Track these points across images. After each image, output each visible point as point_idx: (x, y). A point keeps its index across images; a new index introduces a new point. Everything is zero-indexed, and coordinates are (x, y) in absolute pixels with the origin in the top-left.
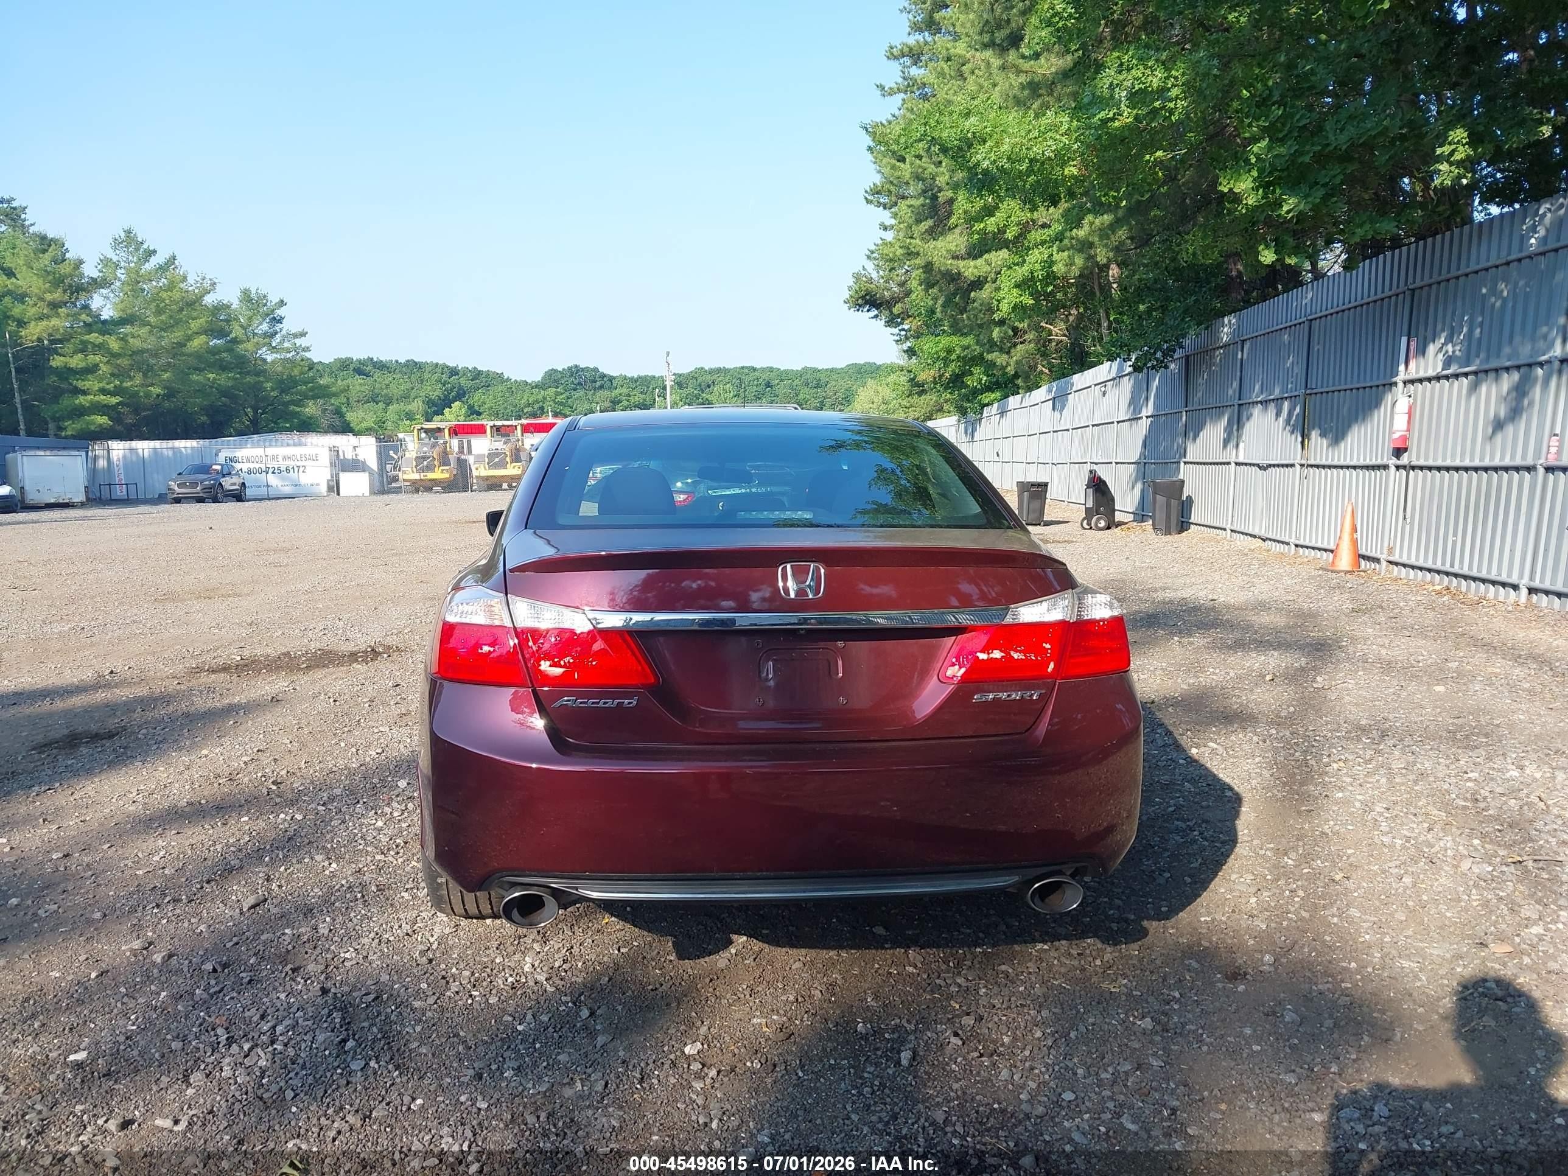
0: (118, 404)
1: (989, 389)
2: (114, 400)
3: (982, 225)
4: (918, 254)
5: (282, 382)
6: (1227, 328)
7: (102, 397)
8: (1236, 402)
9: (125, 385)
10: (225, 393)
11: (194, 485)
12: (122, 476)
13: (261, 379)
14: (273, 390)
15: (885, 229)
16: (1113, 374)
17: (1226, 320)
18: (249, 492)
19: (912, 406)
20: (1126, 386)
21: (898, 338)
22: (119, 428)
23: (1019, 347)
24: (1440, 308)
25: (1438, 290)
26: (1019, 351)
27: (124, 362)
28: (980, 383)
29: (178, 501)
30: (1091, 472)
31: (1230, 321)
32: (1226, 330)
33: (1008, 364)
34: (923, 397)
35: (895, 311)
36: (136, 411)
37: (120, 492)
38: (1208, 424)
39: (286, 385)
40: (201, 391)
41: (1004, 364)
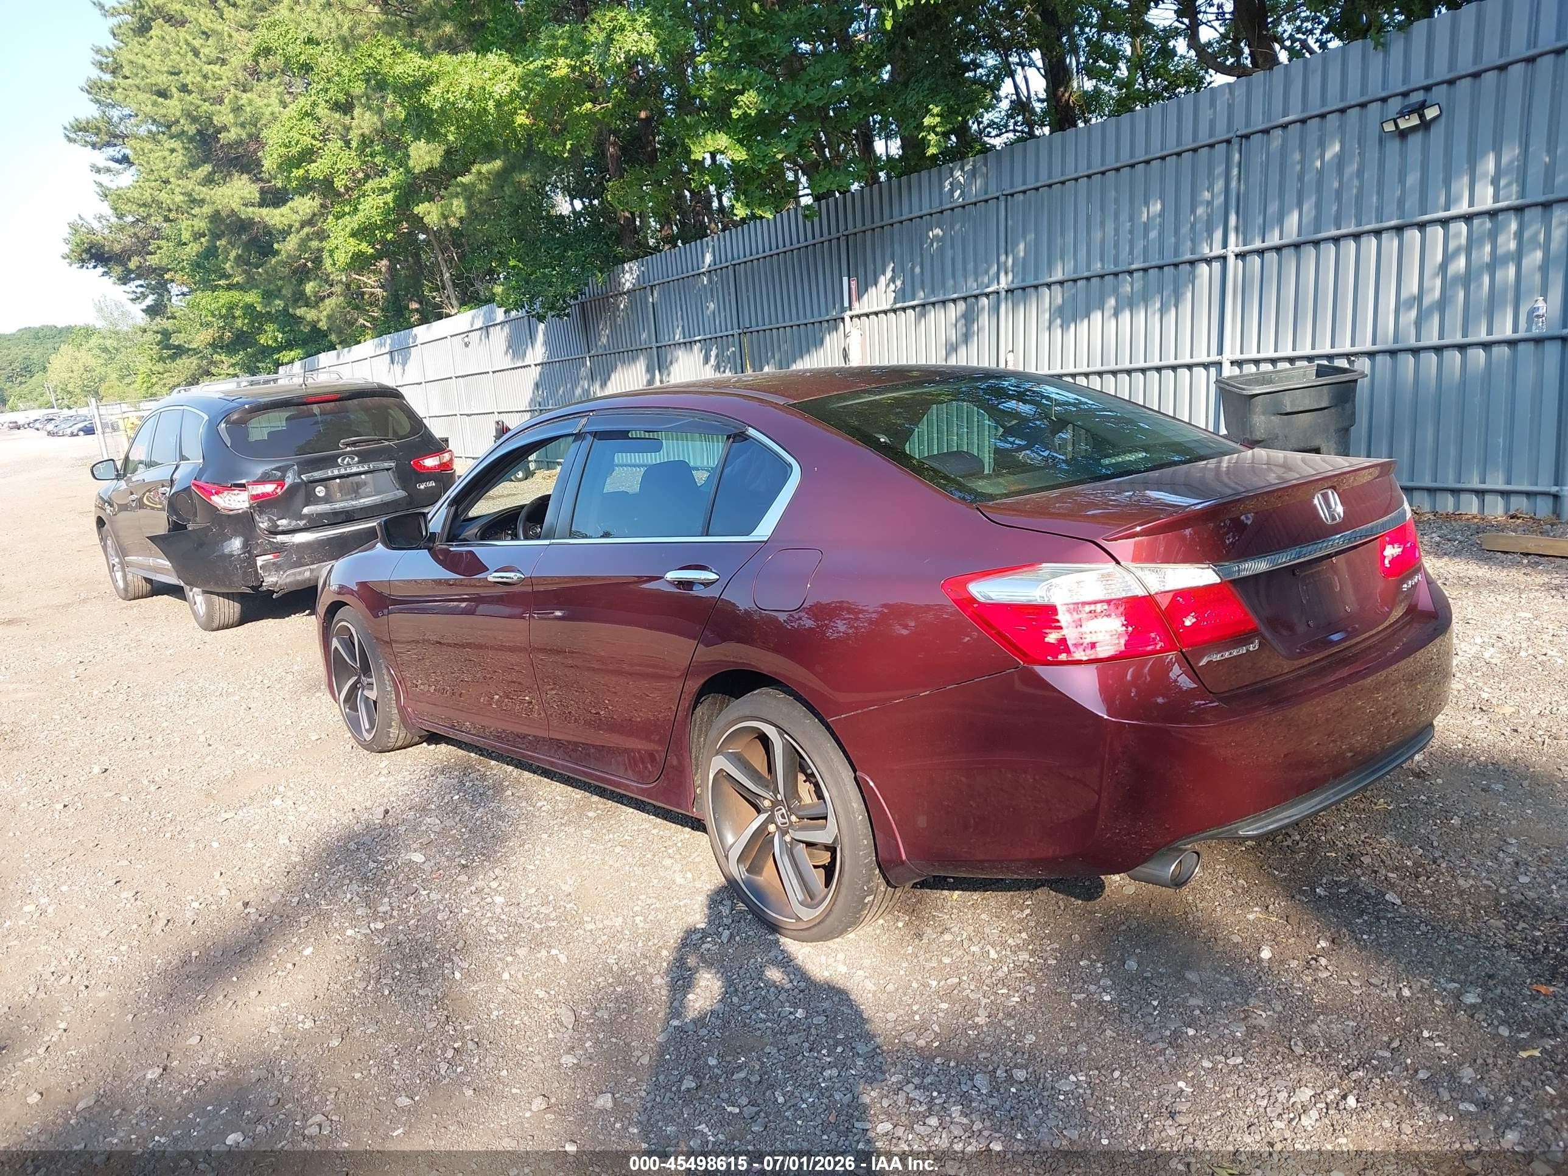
1: (289, 346)
3: (301, 172)
4: (203, 201)
6: (629, 276)
8: (654, 345)
15: (98, 171)
16: (479, 324)
17: (626, 267)
19: (166, 371)
20: (499, 337)
21: (133, 296)
23: (327, 301)
24: (878, 253)
25: (873, 236)
26: (330, 304)
28: (276, 340)
30: (497, 423)
31: (630, 268)
32: (627, 276)
33: (319, 320)
34: (178, 361)
35: (132, 265)
38: (619, 367)
41: (315, 319)
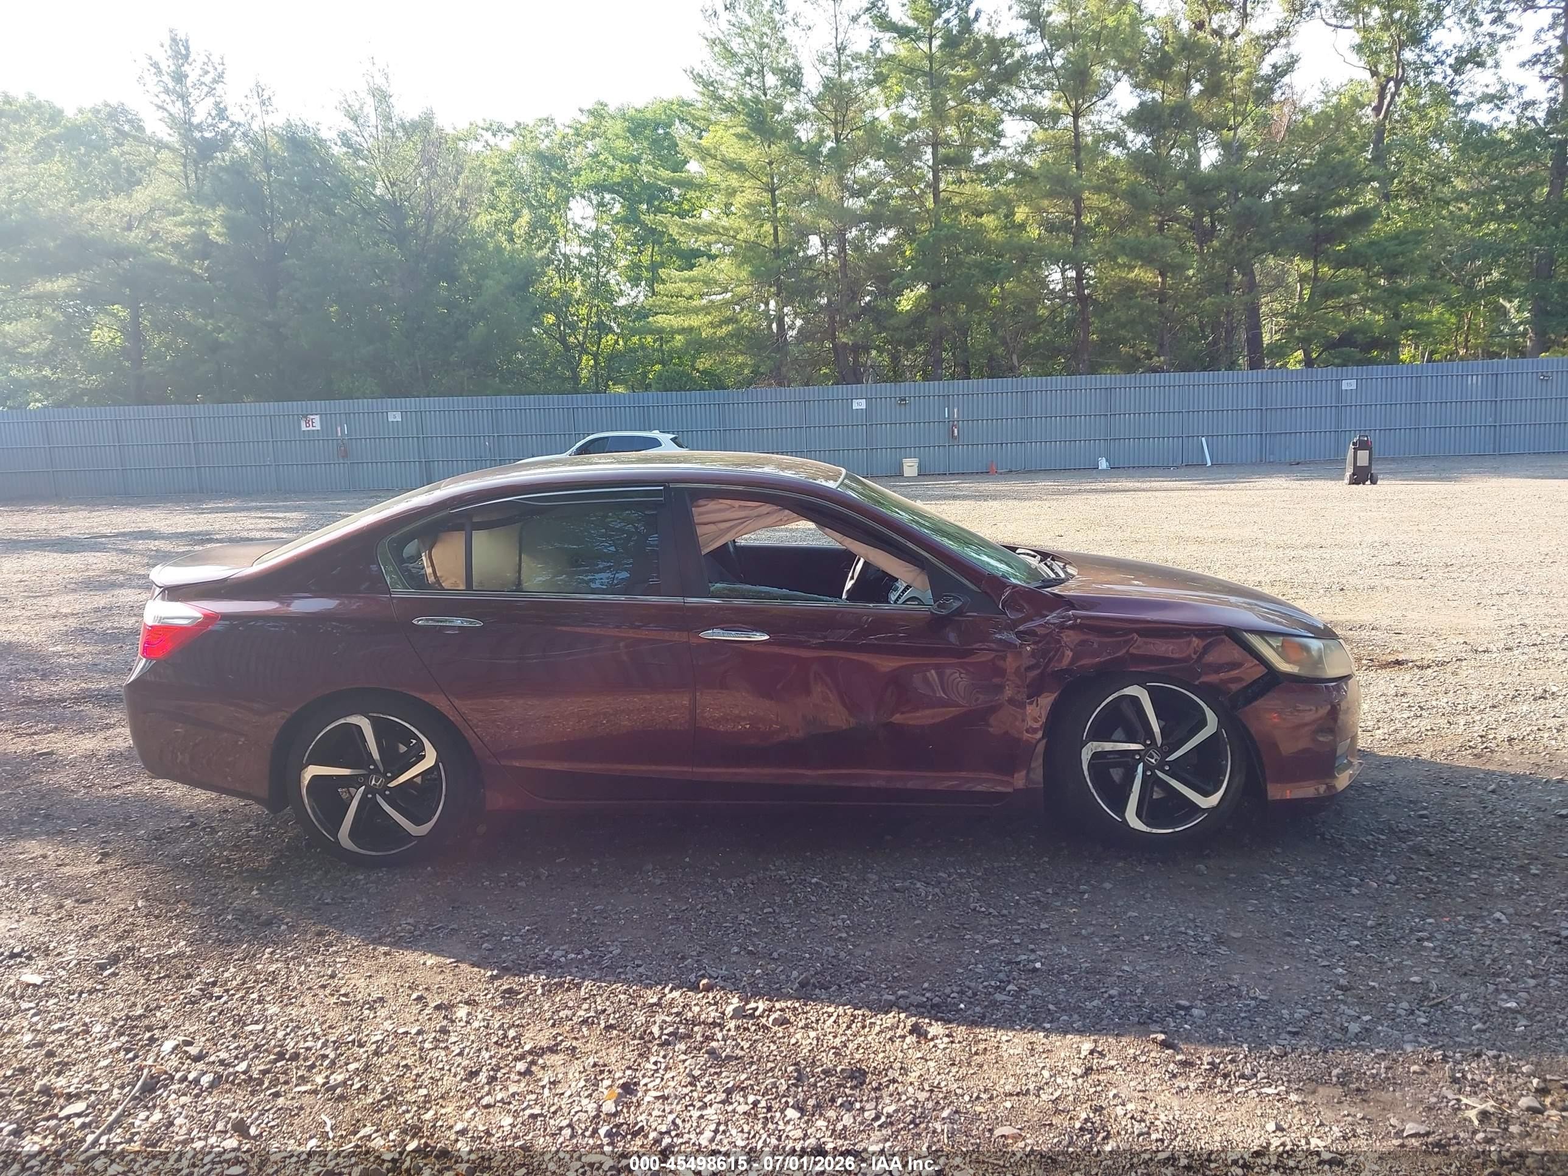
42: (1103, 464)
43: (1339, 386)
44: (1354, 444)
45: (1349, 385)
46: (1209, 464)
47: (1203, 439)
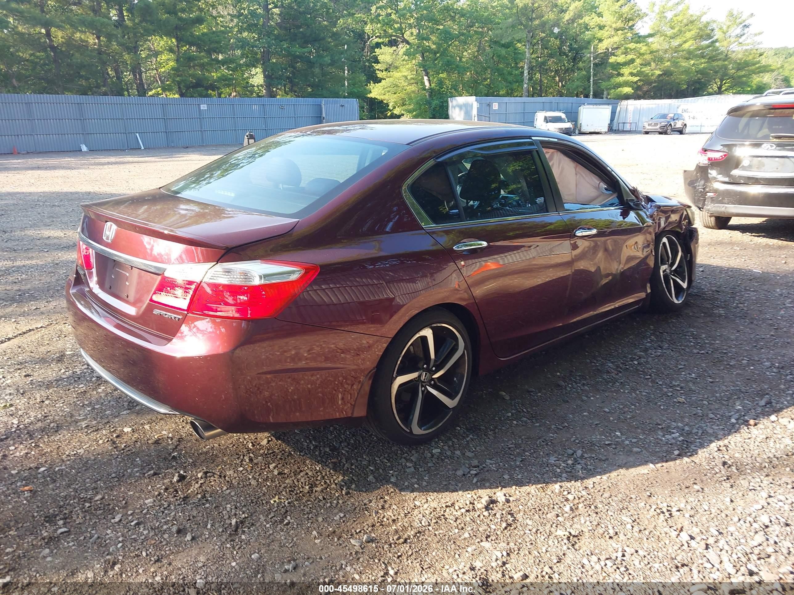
0: (637, 81)
2: (636, 79)
5: (739, 64)
7: (630, 77)
9: (643, 70)
10: (702, 72)
11: (656, 124)
12: (631, 119)
13: (726, 63)
14: (733, 68)
18: (687, 130)
22: (639, 93)
27: (648, 57)
29: (647, 133)
36: (650, 83)
37: (627, 127)
39: (742, 65)
40: (687, 71)
42: (84, 148)
43: (199, 108)
44: (247, 136)
45: (204, 107)
46: (143, 148)
47: (137, 134)
